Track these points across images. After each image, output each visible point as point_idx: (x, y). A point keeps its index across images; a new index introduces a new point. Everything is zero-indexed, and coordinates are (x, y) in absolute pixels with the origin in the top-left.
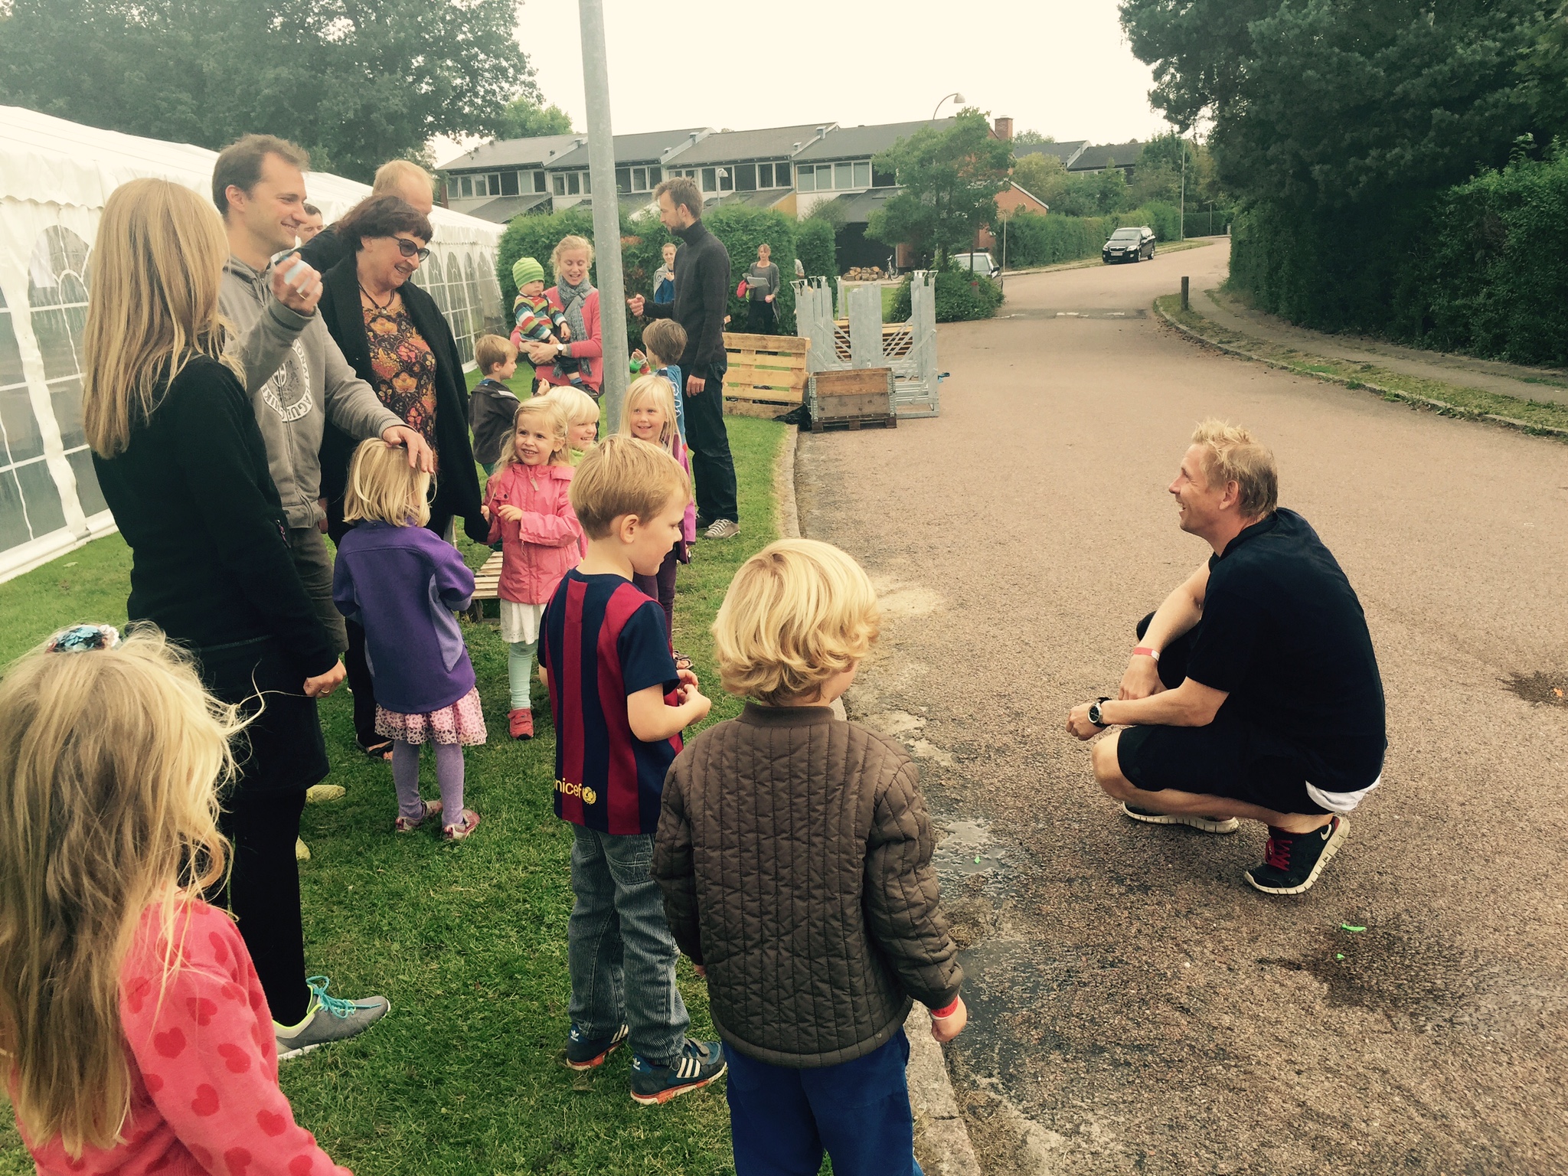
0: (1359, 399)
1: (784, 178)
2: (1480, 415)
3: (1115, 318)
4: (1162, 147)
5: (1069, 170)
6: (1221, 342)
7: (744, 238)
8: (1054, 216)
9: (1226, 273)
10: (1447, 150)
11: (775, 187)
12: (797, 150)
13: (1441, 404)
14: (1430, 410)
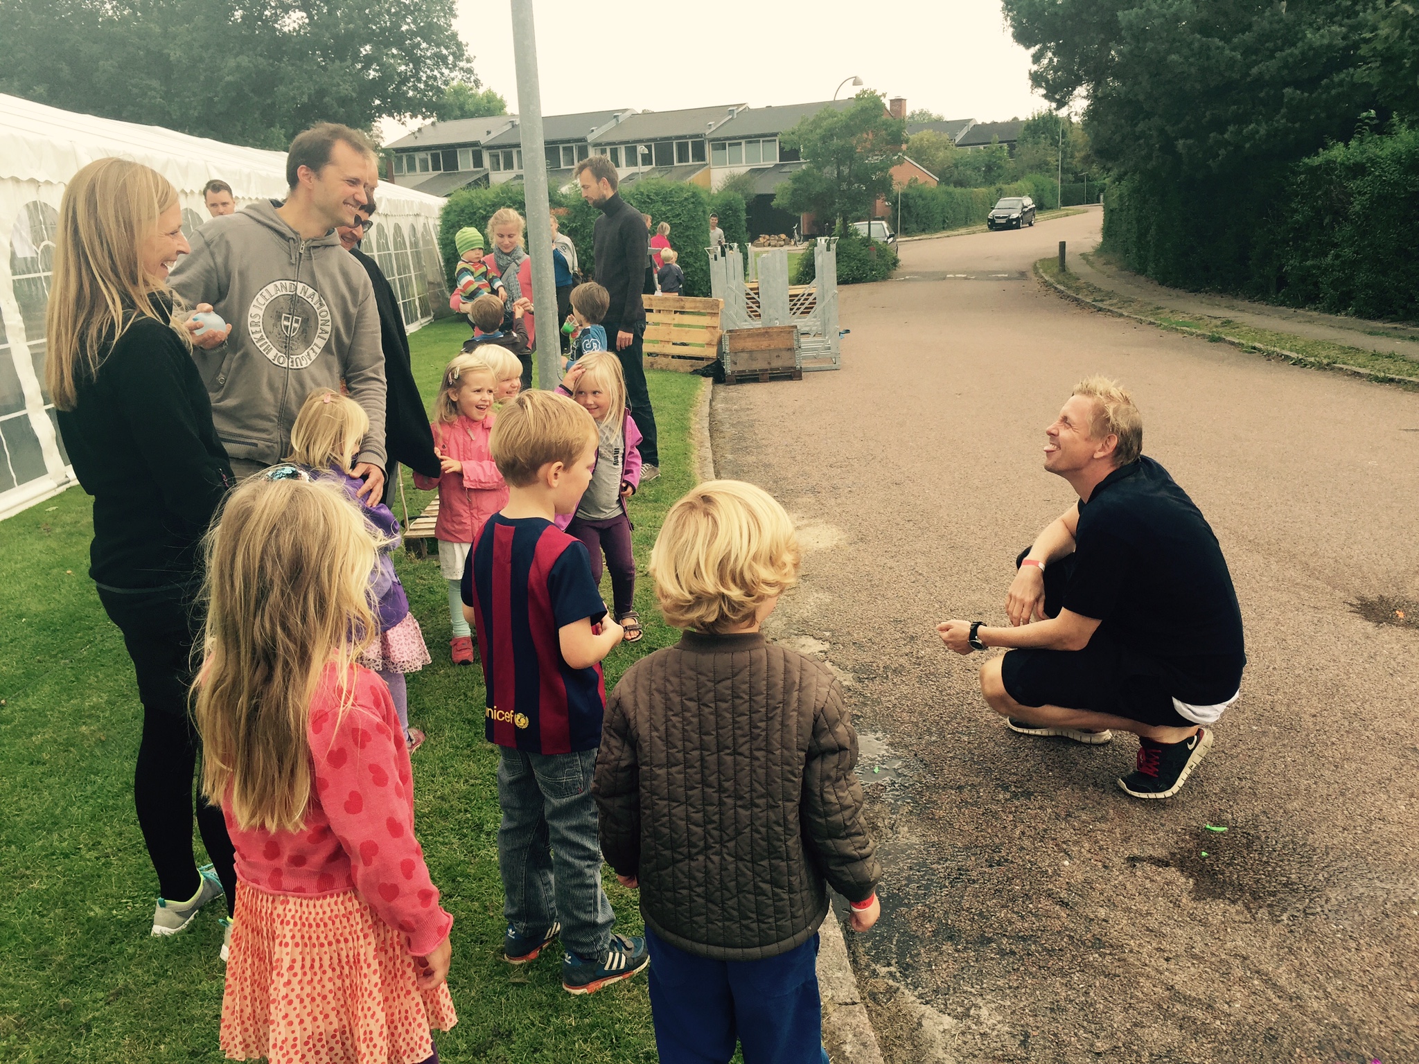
0: (1219, 351)
1: (699, 155)
2: (1328, 365)
3: (999, 279)
4: (1041, 124)
5: (957, 145)
6: (1095, 300)
7: (663, 209)
8: (944, 187)
9: (1099, 239)
10: (1297, 125)
11: (691, 162)
12: (711, 129)
13: (1294, 355)
14: (1283, 360)
